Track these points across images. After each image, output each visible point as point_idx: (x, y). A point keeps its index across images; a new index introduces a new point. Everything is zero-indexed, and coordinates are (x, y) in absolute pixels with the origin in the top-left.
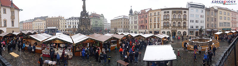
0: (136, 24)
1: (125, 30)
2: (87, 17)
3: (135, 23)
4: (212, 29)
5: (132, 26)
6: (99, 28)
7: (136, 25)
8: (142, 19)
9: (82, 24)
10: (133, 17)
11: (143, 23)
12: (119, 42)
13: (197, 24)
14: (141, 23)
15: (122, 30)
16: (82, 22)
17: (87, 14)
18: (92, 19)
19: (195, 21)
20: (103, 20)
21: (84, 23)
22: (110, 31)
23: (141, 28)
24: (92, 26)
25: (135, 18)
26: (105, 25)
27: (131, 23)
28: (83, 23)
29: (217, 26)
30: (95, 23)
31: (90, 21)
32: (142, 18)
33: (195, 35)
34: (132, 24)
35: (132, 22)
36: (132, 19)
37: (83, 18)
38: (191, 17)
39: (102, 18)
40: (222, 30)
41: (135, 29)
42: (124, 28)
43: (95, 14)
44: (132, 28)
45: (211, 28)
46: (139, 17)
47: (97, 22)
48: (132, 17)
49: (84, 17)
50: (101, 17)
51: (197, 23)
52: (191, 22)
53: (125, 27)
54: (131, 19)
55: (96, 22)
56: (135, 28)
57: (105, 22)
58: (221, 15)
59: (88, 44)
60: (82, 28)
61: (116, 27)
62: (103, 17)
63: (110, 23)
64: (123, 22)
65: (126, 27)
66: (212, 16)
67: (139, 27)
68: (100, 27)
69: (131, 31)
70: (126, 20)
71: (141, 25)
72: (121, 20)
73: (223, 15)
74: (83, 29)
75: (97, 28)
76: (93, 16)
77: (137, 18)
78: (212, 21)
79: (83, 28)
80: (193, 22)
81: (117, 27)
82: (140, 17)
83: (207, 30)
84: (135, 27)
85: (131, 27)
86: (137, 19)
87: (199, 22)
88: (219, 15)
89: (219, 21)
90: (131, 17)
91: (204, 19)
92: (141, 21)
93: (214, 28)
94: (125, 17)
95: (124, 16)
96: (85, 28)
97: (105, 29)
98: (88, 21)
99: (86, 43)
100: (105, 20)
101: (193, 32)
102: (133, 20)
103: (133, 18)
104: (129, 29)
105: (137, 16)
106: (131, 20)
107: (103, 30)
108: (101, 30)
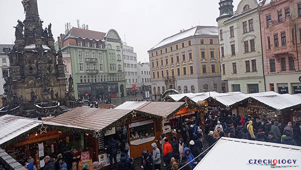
0: (253, 54)
1: (206, 81)
2: (45, 47)
3: (247, 51)
5: (234, 65)
6: (105, 84)
7: (250, 56)
8: (279, 28)
9: (23, 76)
10: (235, 25)
11: (284, 43)
12: (164, 128)
14: (276, 45)
15: (195, 82)
16: (22, 67)
17: (46, 35)
18: (74, 52)
20: (117, 53)
21: (34, 72)
22: (147, 94)
23: (278, 66)
24: (71, 79)
25: (247, 27)
26: (127, 69)
27: (228, 51)
28: (27, 72)
30: (85, 67)
31: (60, 61)
32: (280, 21)
34: (233, 53)
35: (233, 47)
36: (232, 36)
37: (29, 51)
39: (114, 45)
41: (249, 75)
42: (202, 75)
43: (85, 31)
44: (235, 72)
46: (264, 19)
47: (94, 63)
48: (232, 28)
49: (33, 46)
50: (110, 40)
53: (204, 71)
54: (227, 36)
55: (92, 62)
56: (248, 71)
57: (126, 61)
59: (41, 146)
60: (25, 94)
61: (170, 75)
62: (118, 40)
63: (149, 62)
64: (196, 51)
65: (209, 69)
67: (267, 63)
68: (107, 79)
69: (230, 83)
70: (206, 41)
71: (277, 55)
72: (186, 44)
74: (28, 97)
75: (96, 84)
76: (78, 40)
77: (256, 25)
79: (29, 90)
81: (176, 73)
82: (268, 19)
84: (251, 66)
85: (229, 68)
86: (257, 32)
90: (228, 28)
92: (276, 36)
94: (204, 32)
95: (199, 28)
96: (38, 92)
97: (128, 86)
98: (50, 62)
99: (30, 145)
100: (126, 53)
102: (236, 38)
103: (235, 32)
104: (223, 78)
105: (255, 17)
106: (226, 42)
107: (122, 91)
108: (115, 92)
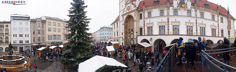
4: (39, 44)
13: (21, 39)
19: (18, 36)
29: (45, 39)
33: (19, 52)
38: (14, 30)
40: (50, 43)
45: (38, 42)
51: (21, 37)
52: (14, 36)
58: (50, 27)
66: (39, 28)
73: (52, 27)
78: (39, 33)
80: (16, 36)
83: (33, 44)
87: (24, 36)
88: (47, 26)
89: (48, 33)
91: (29, 33)
93: (41, 41)
101: (17, 47)
